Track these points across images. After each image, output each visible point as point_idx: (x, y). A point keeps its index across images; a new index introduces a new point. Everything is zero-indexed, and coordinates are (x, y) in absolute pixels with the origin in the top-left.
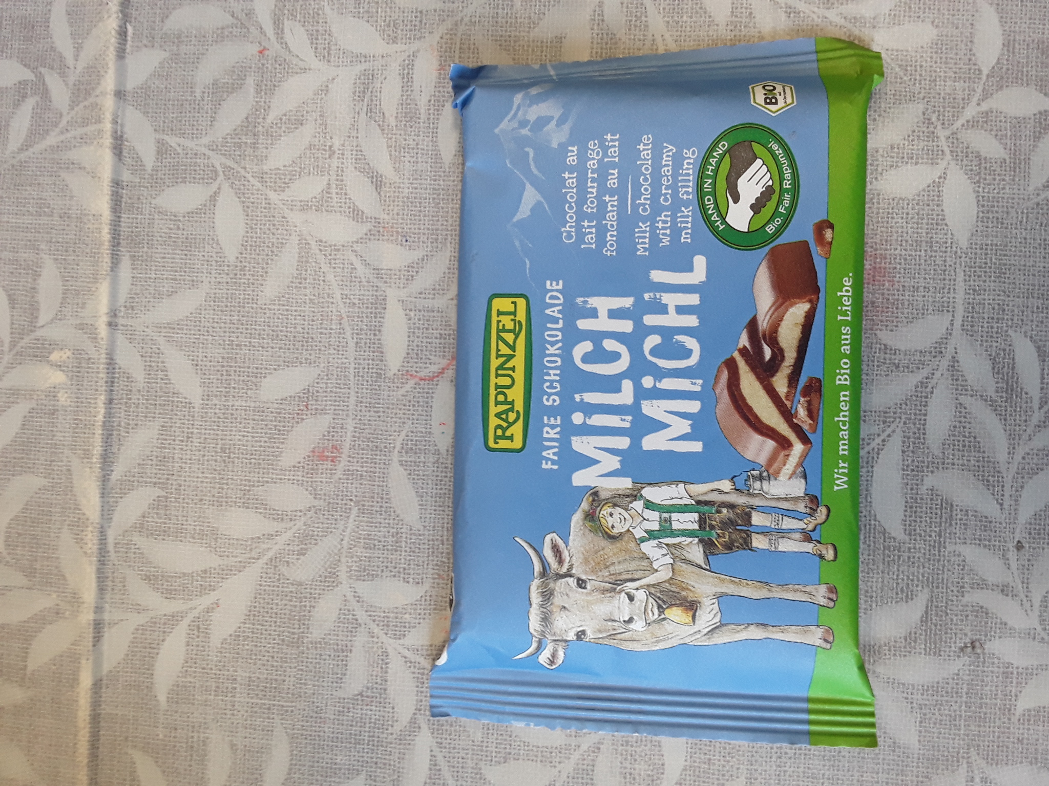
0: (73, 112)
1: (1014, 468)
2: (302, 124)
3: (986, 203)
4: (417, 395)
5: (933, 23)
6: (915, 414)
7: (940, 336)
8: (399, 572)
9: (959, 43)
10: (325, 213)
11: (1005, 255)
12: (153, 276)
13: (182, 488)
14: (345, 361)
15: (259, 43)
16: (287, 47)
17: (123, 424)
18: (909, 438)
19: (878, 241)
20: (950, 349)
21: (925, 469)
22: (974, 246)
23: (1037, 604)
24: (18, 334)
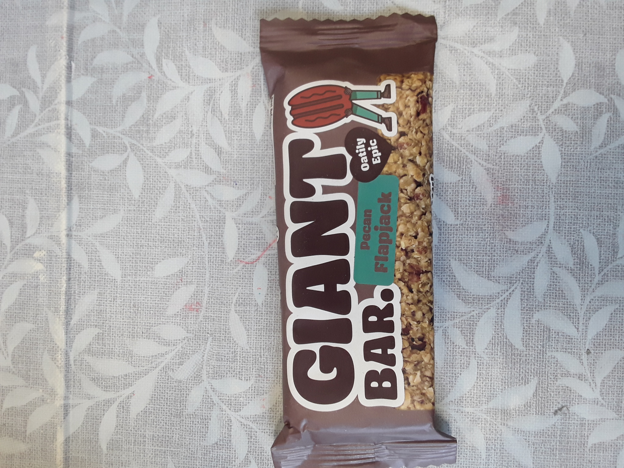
0: (42, 114)
1: (584, 309)
2: (174, 119)
3: (566, 157)
4: (244, 272)
5: (535, 53)
6: (528, 278)
7: (541, 233)
8: (236, 374)
9: (550, 64)
10: (189, 170)
11: (578, 187)
12: (92, 207)
13: (112, 328)
14: (202, 253)
15: (149, 72)
16: (165, 74)
17: (76, 292)
18: (524, 292)
19: (504, 180)
20: (547, 241)
21: (534, 309)
22: (560, 182)
23: (599, 385)
24: (15, 242)
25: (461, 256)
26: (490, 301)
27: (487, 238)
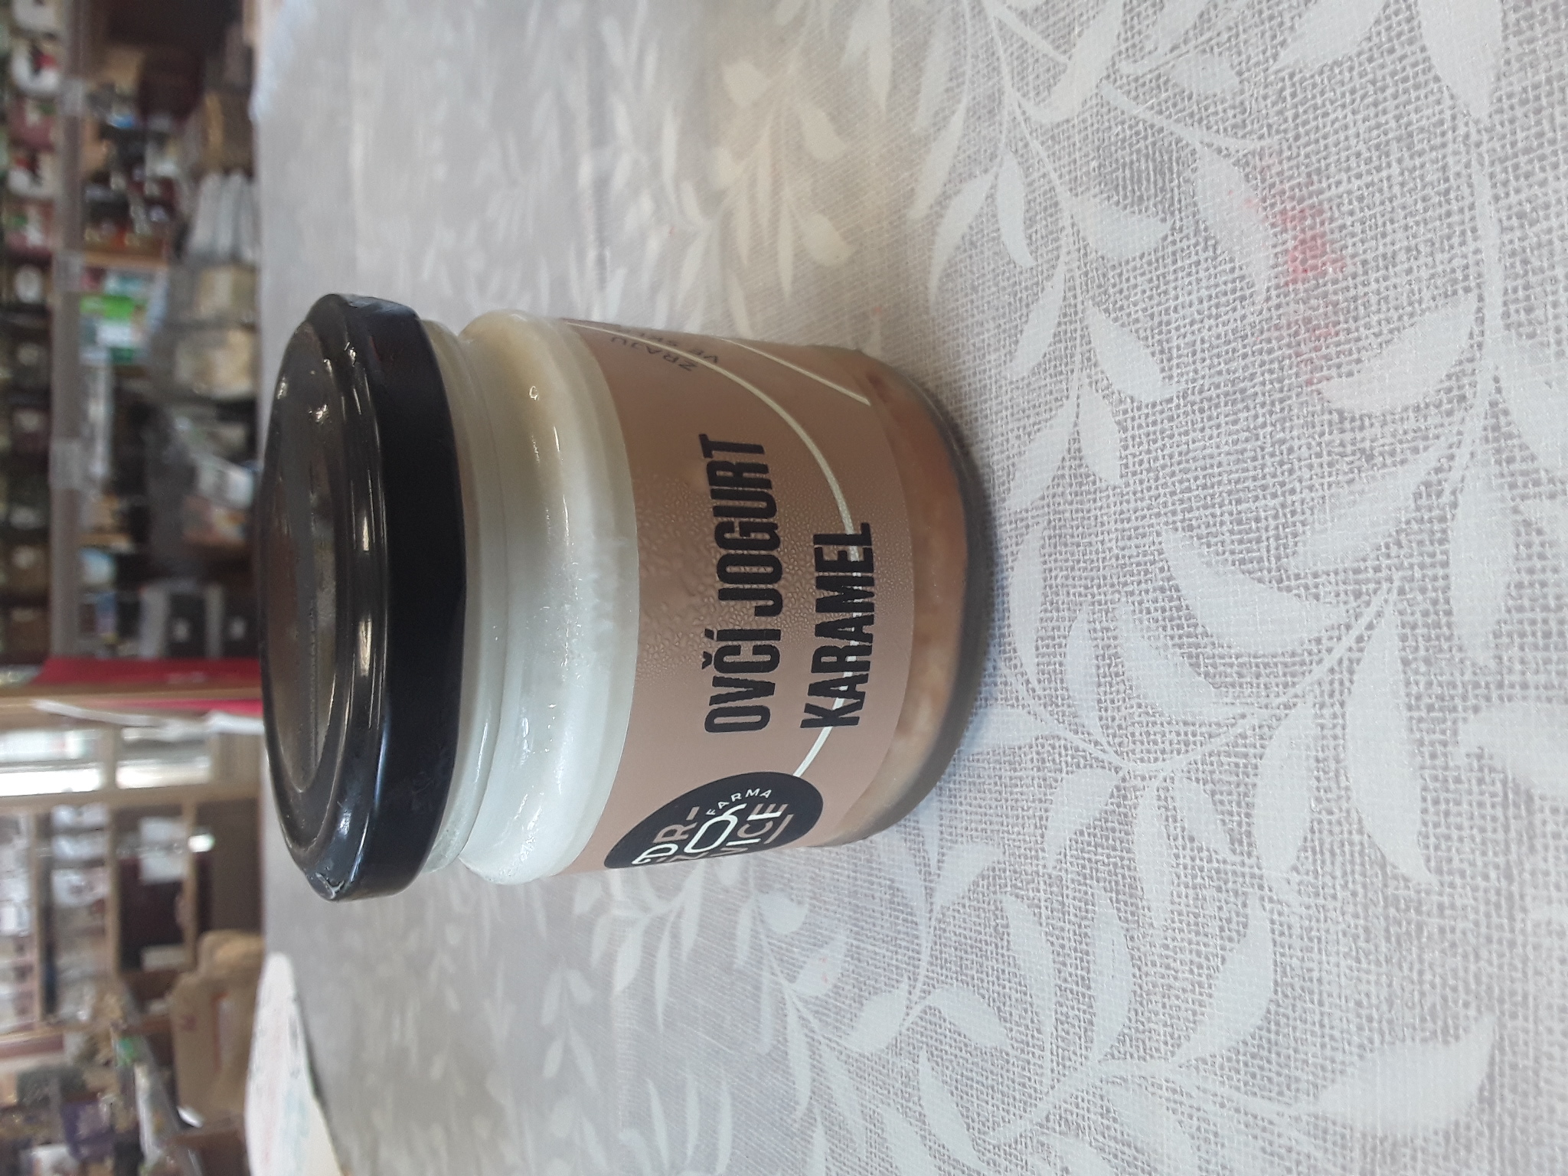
7: (1456, 356)
18: (1414, 627)
19: (1303, 179)
22: (1506, 104)
25: (1190, 510)
26: (1293, 675)
27: (1264, 425)
